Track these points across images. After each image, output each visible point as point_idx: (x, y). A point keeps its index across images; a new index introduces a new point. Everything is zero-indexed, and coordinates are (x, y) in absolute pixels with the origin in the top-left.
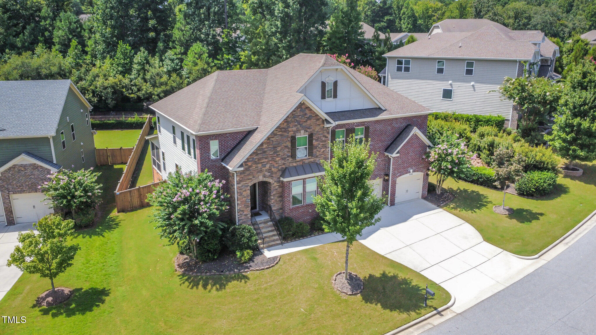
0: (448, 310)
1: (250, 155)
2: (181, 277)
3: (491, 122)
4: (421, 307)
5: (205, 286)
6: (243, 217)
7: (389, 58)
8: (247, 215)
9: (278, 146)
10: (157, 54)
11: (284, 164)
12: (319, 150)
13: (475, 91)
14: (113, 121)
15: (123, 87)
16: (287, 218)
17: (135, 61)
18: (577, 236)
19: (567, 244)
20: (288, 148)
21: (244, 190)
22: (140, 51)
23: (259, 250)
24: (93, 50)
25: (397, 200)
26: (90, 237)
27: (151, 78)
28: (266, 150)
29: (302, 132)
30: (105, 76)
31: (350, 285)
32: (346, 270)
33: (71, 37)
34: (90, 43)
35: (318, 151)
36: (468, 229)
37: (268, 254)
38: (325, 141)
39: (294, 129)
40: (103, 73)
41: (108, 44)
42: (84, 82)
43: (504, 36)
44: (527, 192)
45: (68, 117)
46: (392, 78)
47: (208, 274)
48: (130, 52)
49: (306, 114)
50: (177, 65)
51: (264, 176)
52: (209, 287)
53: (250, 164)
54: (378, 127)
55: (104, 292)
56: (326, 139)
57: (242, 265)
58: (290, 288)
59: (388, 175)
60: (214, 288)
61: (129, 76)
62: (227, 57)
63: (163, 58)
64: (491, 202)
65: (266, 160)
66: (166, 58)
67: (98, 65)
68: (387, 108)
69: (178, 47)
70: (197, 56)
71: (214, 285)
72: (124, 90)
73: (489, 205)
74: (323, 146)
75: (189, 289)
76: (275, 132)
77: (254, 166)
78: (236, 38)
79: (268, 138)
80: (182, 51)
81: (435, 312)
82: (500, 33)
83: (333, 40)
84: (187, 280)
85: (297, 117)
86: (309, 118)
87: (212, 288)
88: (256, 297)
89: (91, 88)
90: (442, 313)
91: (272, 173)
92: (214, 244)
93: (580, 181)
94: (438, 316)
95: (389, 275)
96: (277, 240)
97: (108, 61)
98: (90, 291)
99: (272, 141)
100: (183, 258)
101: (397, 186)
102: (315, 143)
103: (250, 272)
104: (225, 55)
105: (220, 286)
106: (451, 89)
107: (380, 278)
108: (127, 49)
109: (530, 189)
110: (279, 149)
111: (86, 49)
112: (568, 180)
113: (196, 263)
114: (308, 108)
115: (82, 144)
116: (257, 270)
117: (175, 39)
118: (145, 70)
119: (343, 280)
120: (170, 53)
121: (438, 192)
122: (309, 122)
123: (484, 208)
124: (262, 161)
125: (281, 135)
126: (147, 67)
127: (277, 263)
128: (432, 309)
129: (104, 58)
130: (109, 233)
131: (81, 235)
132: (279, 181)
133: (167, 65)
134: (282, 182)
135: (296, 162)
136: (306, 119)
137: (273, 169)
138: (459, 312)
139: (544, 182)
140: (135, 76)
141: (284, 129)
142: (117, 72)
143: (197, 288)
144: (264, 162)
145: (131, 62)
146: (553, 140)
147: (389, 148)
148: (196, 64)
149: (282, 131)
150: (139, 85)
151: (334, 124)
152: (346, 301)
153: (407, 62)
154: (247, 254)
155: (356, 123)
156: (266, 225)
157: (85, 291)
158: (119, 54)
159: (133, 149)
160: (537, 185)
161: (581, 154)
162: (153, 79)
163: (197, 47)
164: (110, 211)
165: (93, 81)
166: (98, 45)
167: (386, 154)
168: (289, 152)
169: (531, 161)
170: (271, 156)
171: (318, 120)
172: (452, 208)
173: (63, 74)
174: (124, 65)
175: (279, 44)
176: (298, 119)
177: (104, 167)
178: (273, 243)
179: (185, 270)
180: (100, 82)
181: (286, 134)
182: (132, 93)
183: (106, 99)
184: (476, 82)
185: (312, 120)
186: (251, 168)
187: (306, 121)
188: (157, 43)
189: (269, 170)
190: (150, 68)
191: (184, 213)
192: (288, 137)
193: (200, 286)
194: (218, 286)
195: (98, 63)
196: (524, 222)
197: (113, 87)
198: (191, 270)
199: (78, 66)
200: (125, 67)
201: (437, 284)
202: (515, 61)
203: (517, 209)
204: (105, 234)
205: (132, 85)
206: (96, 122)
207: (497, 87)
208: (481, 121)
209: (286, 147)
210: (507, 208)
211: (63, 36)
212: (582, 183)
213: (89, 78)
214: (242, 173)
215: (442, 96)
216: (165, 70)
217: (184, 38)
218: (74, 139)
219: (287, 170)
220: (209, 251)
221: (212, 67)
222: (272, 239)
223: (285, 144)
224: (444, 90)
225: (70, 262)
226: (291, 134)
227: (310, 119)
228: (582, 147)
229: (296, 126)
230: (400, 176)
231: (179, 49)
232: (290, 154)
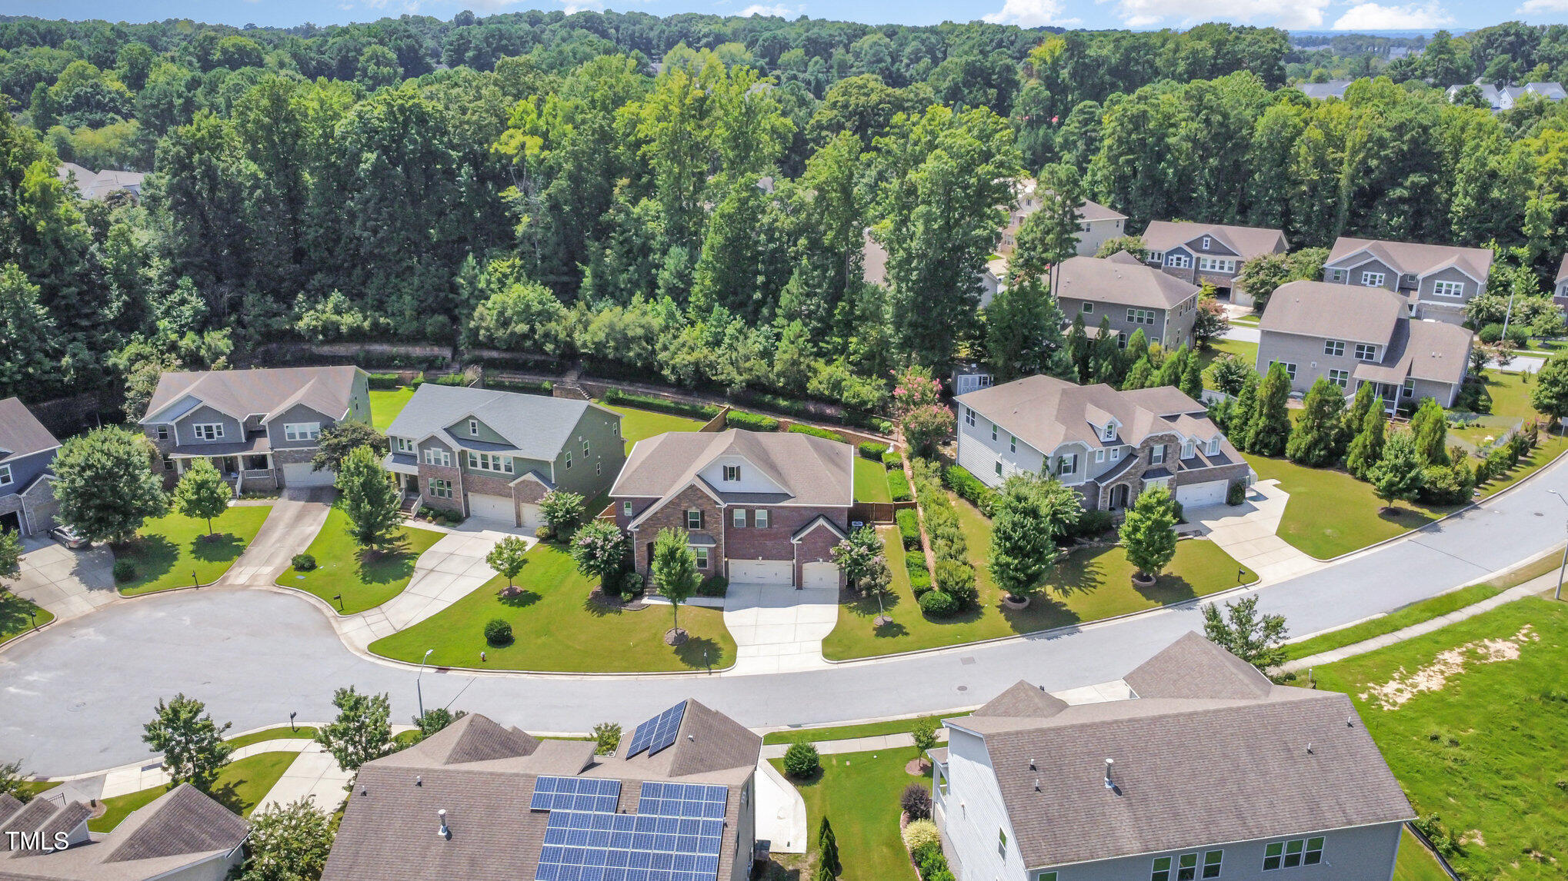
0: (718, 673)
1: (647, 520)
2: (587, 601)
4: (703, 666)
5: (593, 612)
6: (640, 567)
7: (961, 402)
8: (644, 566)
9: (671, 517)
15: (707, 365)
20: (681, 519)
21: (640, 546)
22: (737, 319)
23: (641, 595)
25: (804, 585)
26: (562, 553)
28: (660, 518)
29: (694, 508)
31: (676, 639)
32: (684, 630)
35: (710, 525)
36: (828, 628)
38: (717, 518)
39: (686, 505)
46: (963, 430)
47: (601, 604)
48: (726, 318)
49: (696, 495)
50: (773, 344)
53: (646, 526)
54: (785, 513)
56: (718, 516)
57: (624, 603)
58: (637, 628)
59: (794, 559)
60: (597, 614)
61: (716, 351)
64: (893, 610)
65: (661, 526)
68: (796, 496)
71: (598, 612)
72: (708, 369)
73: (884, 613)
74: (715, 522)
75: (584, 611)
76: (669, 505)
77: (650, 529)
79: (667, 507)
81: (708, 672)
84: (587, 604)
85: (689, 496)
86: (700, 498)
88: (615, 627)
90: (711, 674)
94: (706, 674)
95: (712, 642)
96: (660, 592)
98: (533, 594)
99: (666, 512)
100: (599, 588)
101: (805, 573)
102: (706, 518)
103: (624, 610)
105: (602, 614)
106: (1001, 462)
107: (705, 641)
113: (601, 594)
114: (699, 489)
115: (599, 457)
116: (630, 610)
119: (674, 634)
121: (857, 587)
122: (700, 501)
123: (875, 615)
124: (657, 526)
125: (674, 508)
127: (643, 609)
135: (688, 531)
136: (697, 498)
138: (723, 676)
140: (723, 353)
141: (676, 503)
142: (705, 343)
143: (589, 612)
145: (723, 333)
147: (795, 534)
149: (674, 505)
150: (723, 366)
151: (724, 506)
152: (663, 649)
153: (973, 415)
154: (629, 596)
155: (760, 506)
157: (530, 594)
158: (713, 319)
165: (676, 353)
167: (792, 539)
168: (682, 522)
170: (664, 523)
171: (709, 500)
172: (847, 607)
174: (715, 335)
176: (689, 498)
178: (657, 594)
179: (592, 598)
180: (683, 356)
181: (678, 508)
183: (686, 378)
185: (703, 500)
186: (647, 530)
192: (680, 510)
193: (591, 611)
194: (600, 614)
196: (878, 636)
197: (695, 365)
198: (595, 598)
200: (716, 338)
201: (736, 657)
203: (897, 623)
210: (892, 620)
213: (672, 348)
214: (639, 532)
220: (610, 588)
222: (658, 590)
223: (678, 516)
224: (997, 463)
226: (683, 508)
229: (687, 502)
230: (807, 562)
232: (682, 524)
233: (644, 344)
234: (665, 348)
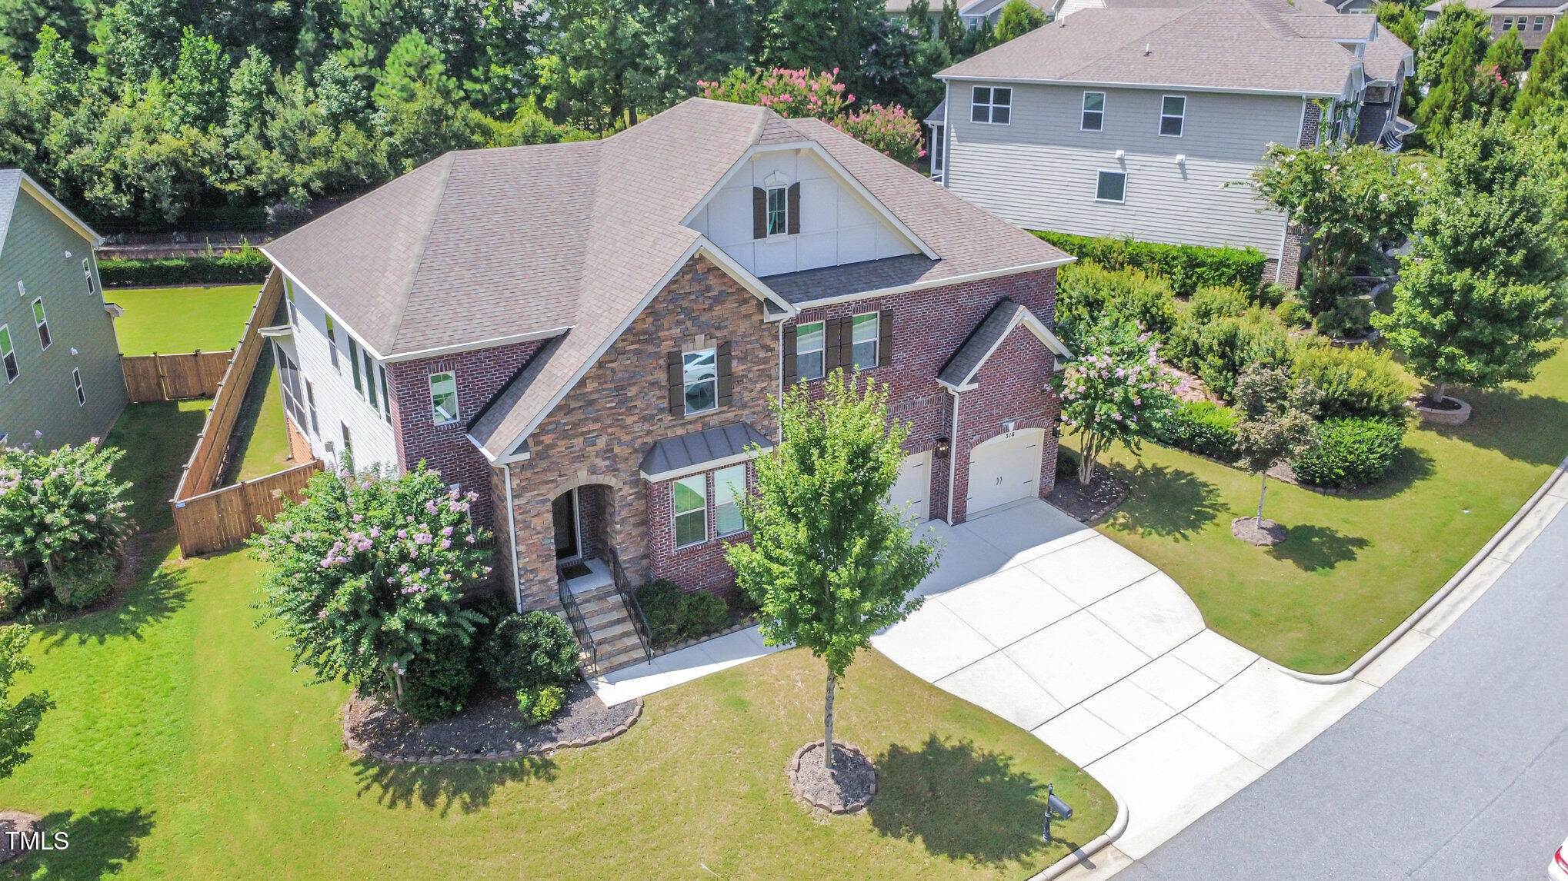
0: (1109, 849)
1: (548, 416)
2: (360, 768)
3: (1228, 266)
4: (1034, 845)
5: (429, 799)
6: (535, 589)
7: (953, 81)
8: (547, 580)
9: (631, 385)
10: (299, 65)
11: (649, 432)
12: (749, 386)
13: (1185, 178)
14: (180, 262)
15: (203, 163)
16: (662, 585)
17: (235, 84)
18: (1455, 606)
19: (1428, 632)
20: (661, 388)
21: (533, 513)
22: (249, 56)
23: (583, 681)
24: (110, 52)
25: (971, 507)
26: (102, 642)
27: (284, 136)
28: (595, 396)
29: (700, 338)
30: (148, 130)
31: (838, 783)
32: (829, 739)
33: (42, 12)
34: (101, 30)
35: (746, 388)
36: (1165, 591)
37: (611, 693)
38: (766, 361)
39: (676, 332)
40: (143, 121)
41: (156, 35)
42: (87, 149)
43: (1267, 26)
44: (1322, 477)
45: (20, 283)
46: (961, 139)
47: (437, 759)
48: (219, 58)
49: (708, 288)
50: (357, 97)
51: (593, 471)
52: (441, 800)
53: (547, 439)
54: (919, 310)
55: (135, 824)
56: (769, 354)
57: (535, 729)
58: (670, 799)
59: (945, 440)
60: (457, 803)
61: (218, 130)
62: (501, 71)
63: (317, 76)
64: (1225, 506)
65: (598, 426)
66: (323, 77)
67: (127, 99)
68: (944, 254)
69: (357, 43)
70: (412, 71)
71: (455, 794)
72: (207, 171)
73: (1222, 517)
74: (760, 376)
75: (383, 808)
76: (620, 345)
77: (562, 445)
78: (524, 16)
79: (601, 364)
80: (371, 56)
81: (1073, 858)
82: (1258, 16)
83: (799, 20)
84: (376, 778)
85: (683, 299)
86: (718, 300)
87: (449, 804)
88: (573, 829)
89: (108, 166)
90: (1092, 860)
91: (614, 459)
92: (454, 674)
93: (1462, 438)
94: (1080, 868)
95: (948, 745)
96: (634, 648)
97: (154, 85)
98: (95, 819)
99: (613, 370)
100: (366, 708)
101: (973, 470)
102: (737, 367)
103: (558, 751)
104: (493, 67)
105: (473, 798)
106: (1120, 171)
107: (922, 755)
108: (208, 52)
109: (1331, 469)
110: (632, 392)
111: (91, 48)
112: (1432, 435)
113: (404, 724)
114: (714, 270)
115: (74, 351)
116: (577, 746)
117: (349, 20)
118: (265, 113)
119: (818, 766)
120: (335, 63)
121: (1085, 477)
122: (718, 311)
123: (1208, 526)
124: (584, 430)
125: (638, 353)
126: (270, 103)
127: (634, 722)
128: (1065, 849)
129: (144, 76)
130: (157, 626)
131: (75, 637)
132: (637, 482)
133: (328, 98)
134: (646, 483)
135: (684, 425)
136: (710, 301)
137: (617, 450)
138: (1137, 855)
139: (1371, 451)
140: (238, 131)
141: (645, 333)
142: (182, 119)
143: (409, 805)
144: (589, 432)
145: (224, 89)
146: (1393, 328)
147: (947, 367)
148: (411, 97)
149: (639, 341)
150: (248, 157)
151: (792, 310)
152: (828, 832)
153: (1003, 96)
154: (548, 699)
155: (856, 302)
156: (604, 605)
157: (79, 822)
158: (186, 67)
159: (231, 355)
160: (1350, 458)
161: (1469, 367)
162: (289, 139)
163: (410, 46)
164: (161, 554)
165: (113, 147)
166: (123, 37)
167: (942, 383)
168: (663, 397)
169: (1337, 390)
170: (610, 412)
171: (745, 301)
172: (1125, 526)
173: (24, 127)
174: (203, 98)
175: (647, 34)
176: (685, 304)
177: (150, 410)
178: (624, 658)
179: (373, 747)
180: (133, 150)
181: (651, 348)
182: (231, 180)
183: (156, 199)
184: (1190, 154)
185: (728, 306)
186: (551, 452)
187: (710, 309)
188: (297, 31)
189: (608, 453)
190: (279, 107)
191: (356, 598)
192: (657, 356)
193: (415, 798)
194: (466, 797)
195: (127, 91)
196: (1313, 569)
197: (174, 163)
198: (390, 747)
199: (65, 101)
200: (206, 103)
201: (1078, 769)
202: (1297, 99)
203: (1297, 528)
204: (145, 630)
205: (230, 157)
206: (130, 264)
207: (1246, 171)
208: (1202, 264)
209: (654, 384)
210: (1270, 525)
211: (20, 11)
212: (1469, 446)
213: (100, 137)
214: (524, 466)
215: (1096, 191)
216: (323, 112)
217: (373, 16)
218: (46, 340)
219: (658, 452)
220: (438, 693)
221: (456, 104)
222: (619, 645)
223: (650, 378)
224: (1104, 176)
225: (23, 749)
226: (666, 347)
227: (722, 302)
228: (1471, 348)
229: (679, 323)
230: (981, 441)
231: (361, 50)
232: (665, 404)
233: (15, 139)
234: (77, 140)
